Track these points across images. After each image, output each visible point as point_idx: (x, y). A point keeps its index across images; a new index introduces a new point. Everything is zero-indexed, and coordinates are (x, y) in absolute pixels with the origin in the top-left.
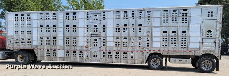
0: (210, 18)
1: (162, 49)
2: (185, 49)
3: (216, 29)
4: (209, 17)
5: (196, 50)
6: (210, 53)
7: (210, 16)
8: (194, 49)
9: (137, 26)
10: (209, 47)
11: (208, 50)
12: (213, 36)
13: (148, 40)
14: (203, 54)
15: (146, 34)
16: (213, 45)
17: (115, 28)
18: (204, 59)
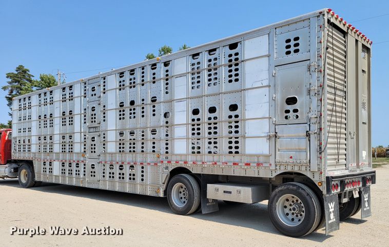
0: (293, 57)
1: (191, 158)
2: (237, 158)
3: (309, 91)
4: (289, 56)
5: (261, 160)
6: (296, 169)
7: (292, 52)
8: (258, 156)
9: (149, 103)
10: (291, 150)
11: (291, 161)
12: (302, 113)
13: (167, 135)
14: (279, 172)
15: (163, 120)
16: (303, 143)
17: (118, 111)
18: (281, 191)
